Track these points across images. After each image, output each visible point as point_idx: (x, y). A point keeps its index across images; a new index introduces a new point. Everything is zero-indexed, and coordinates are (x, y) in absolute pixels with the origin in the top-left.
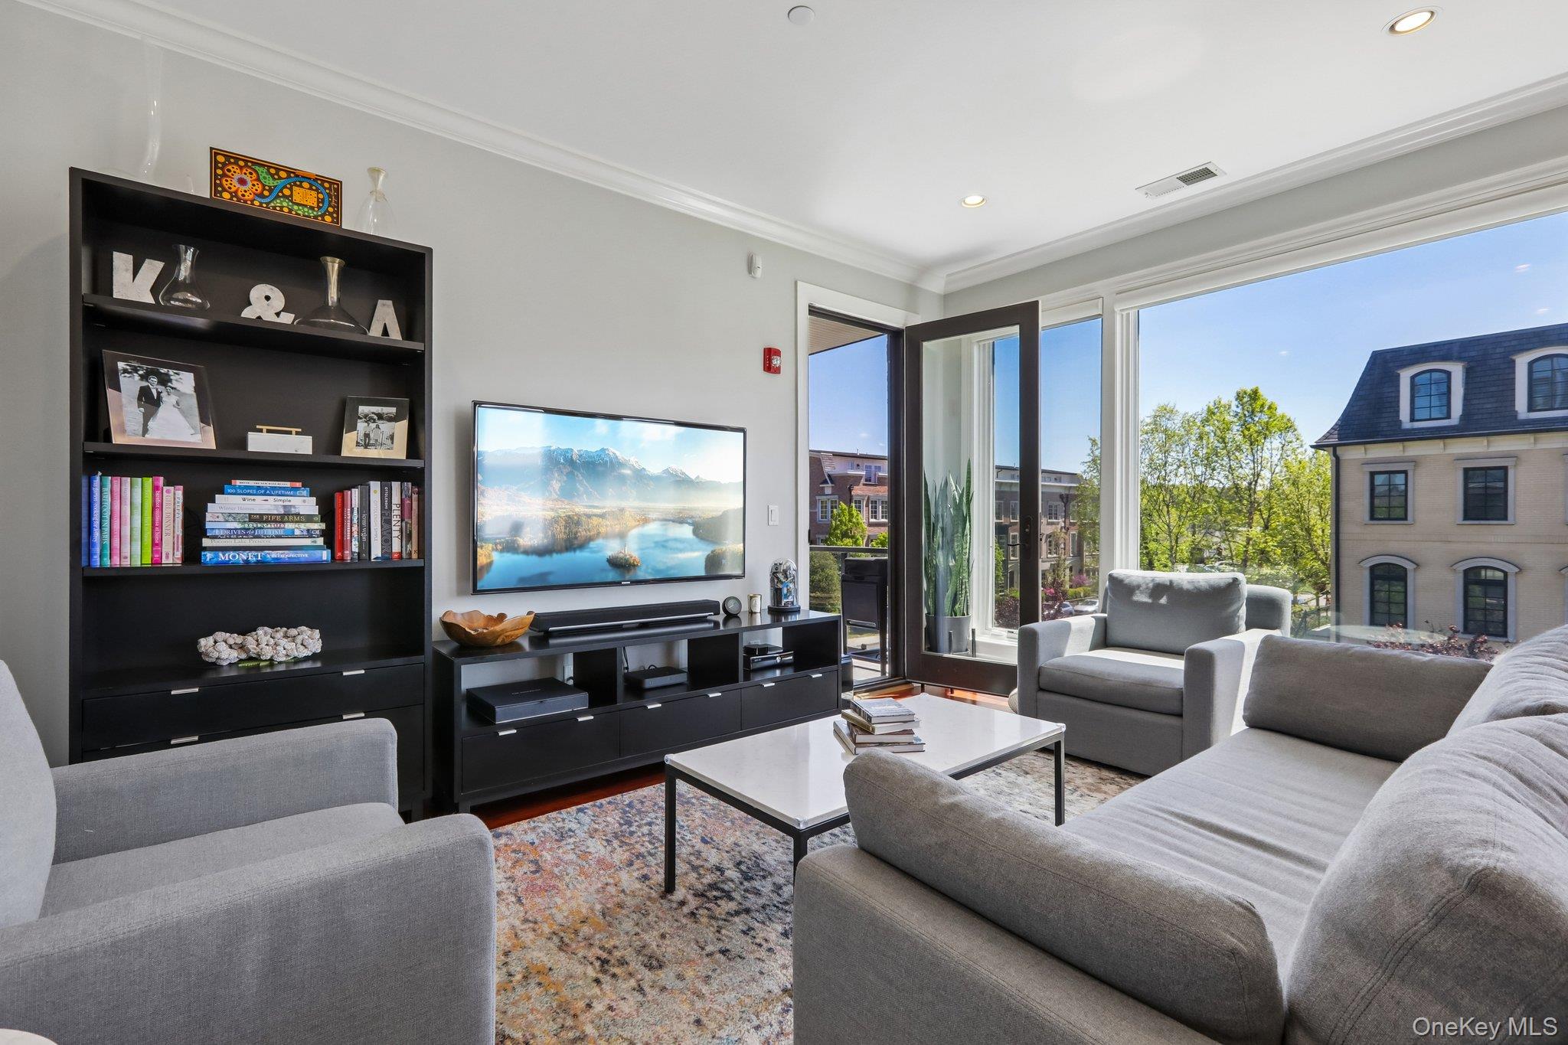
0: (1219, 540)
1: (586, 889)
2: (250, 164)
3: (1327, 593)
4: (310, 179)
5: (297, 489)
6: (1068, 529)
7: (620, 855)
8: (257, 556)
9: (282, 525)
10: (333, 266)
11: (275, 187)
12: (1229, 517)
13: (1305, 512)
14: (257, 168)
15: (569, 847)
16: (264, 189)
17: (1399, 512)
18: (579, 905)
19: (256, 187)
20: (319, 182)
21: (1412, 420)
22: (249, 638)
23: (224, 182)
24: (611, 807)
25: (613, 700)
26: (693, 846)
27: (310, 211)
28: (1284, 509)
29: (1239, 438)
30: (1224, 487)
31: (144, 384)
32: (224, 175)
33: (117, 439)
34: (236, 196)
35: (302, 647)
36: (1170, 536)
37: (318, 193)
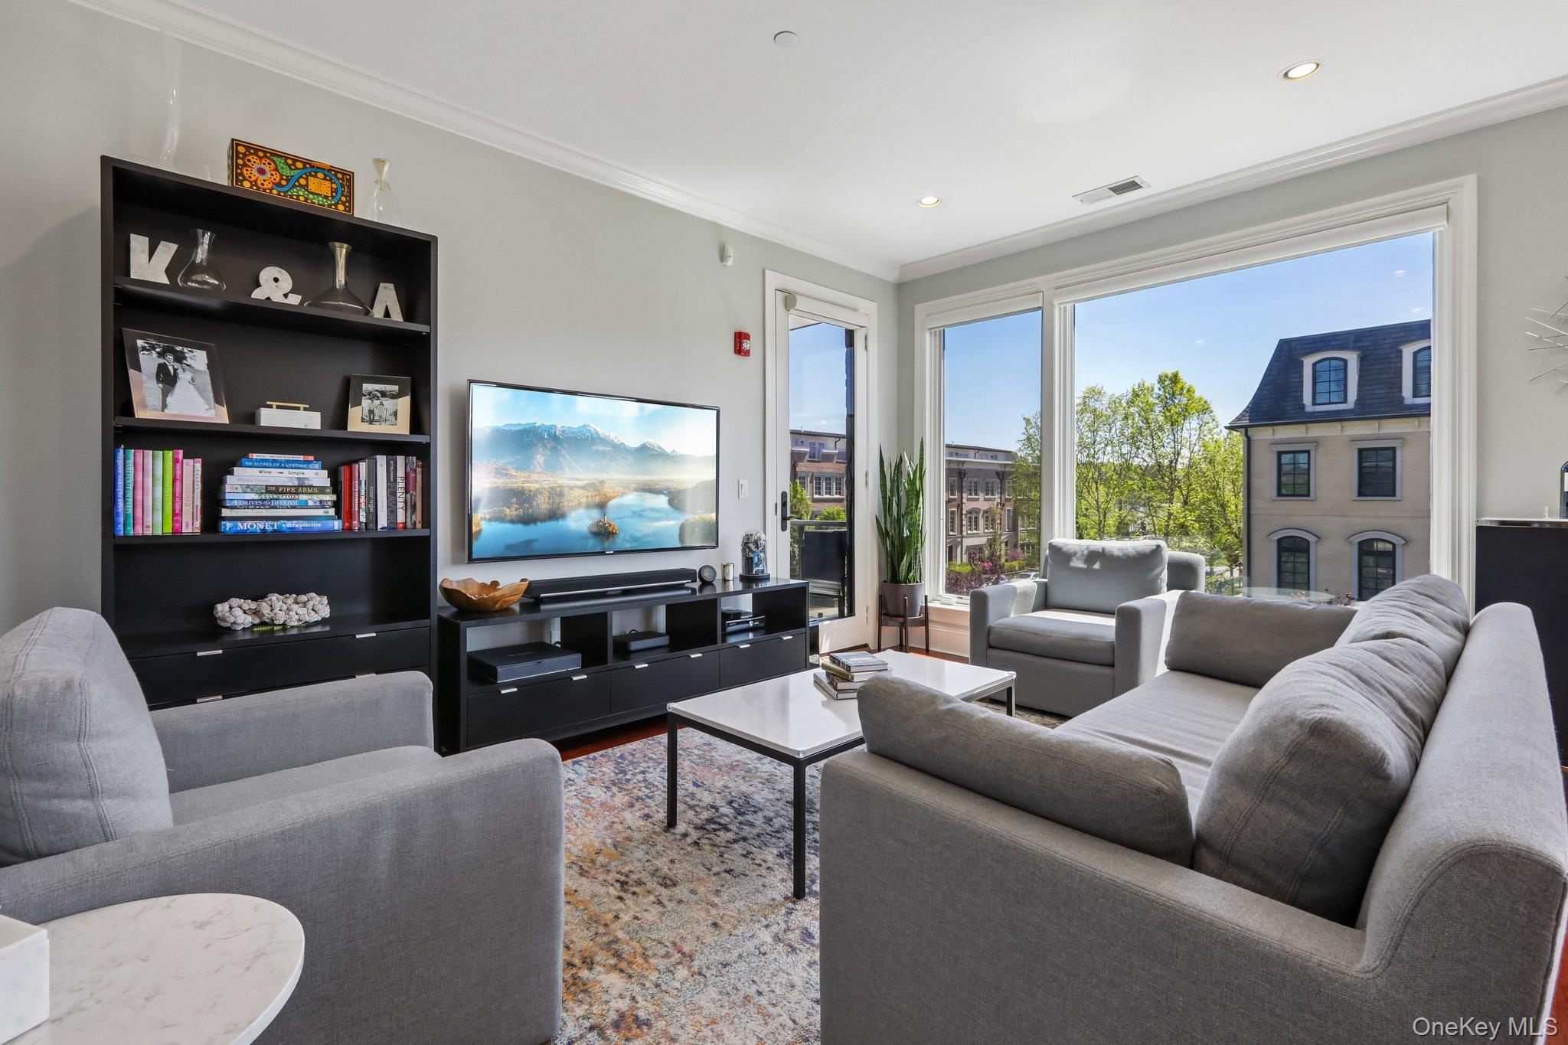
0: (1143, 515)
1: (594, 827)
2: (268, 155)
3: (1240, 564)
4: (324, 169)
5: (310, 462)
6: (1004, 505)
7: (620, 799)
8: (273, 526)
9: (297, 497)
10: (341, 251)
11: (292, 176)
12: (1153, 494)
13: (1220, 489)
14: (275, 159)
15: (572, 794)
16: (282, 179)
17: (1303, 491)
18: (591, 840)
19: (275, 177)
20: (333, 173)
21: (1314, 404)
22: (264, 604)
23: (245, 172)
24: (605, 760)
25: (603, 660)
26: (686, 790)
27: (325, 200)
28: (1201, 486)
29: (1161, 418)
30: (1148, 465)
31: (162, 361)
32: (245, 165)
33: (140, 414)
34: (256, 185)
35: (313, 613)
36: (1098, 511)
37: (332, 183)
